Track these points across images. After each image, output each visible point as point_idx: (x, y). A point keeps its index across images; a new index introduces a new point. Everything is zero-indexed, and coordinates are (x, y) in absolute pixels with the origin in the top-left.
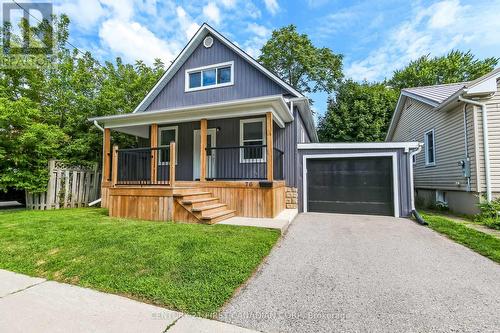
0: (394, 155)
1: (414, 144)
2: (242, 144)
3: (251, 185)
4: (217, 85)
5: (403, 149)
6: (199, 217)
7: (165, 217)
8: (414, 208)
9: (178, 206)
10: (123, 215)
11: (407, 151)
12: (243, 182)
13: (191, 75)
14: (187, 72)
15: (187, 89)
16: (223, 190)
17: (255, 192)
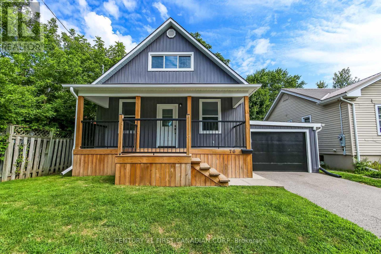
0: (307, 131)
1: (319, 125)
2: (201, 119)
3: (234, 152)
4: (178, 69)
5: (312, 128)
6: (216, 180)
7: (183, 183)
8: (320, 167)
9: (194, 172)
10: (133, 182)
11: (315, 129)
12: (227, 150)
13: (153, 57)
14: (150, 54)
15: (150, 69)
16: (210, 156)
17: (237, 157)
